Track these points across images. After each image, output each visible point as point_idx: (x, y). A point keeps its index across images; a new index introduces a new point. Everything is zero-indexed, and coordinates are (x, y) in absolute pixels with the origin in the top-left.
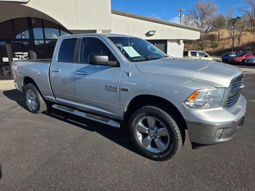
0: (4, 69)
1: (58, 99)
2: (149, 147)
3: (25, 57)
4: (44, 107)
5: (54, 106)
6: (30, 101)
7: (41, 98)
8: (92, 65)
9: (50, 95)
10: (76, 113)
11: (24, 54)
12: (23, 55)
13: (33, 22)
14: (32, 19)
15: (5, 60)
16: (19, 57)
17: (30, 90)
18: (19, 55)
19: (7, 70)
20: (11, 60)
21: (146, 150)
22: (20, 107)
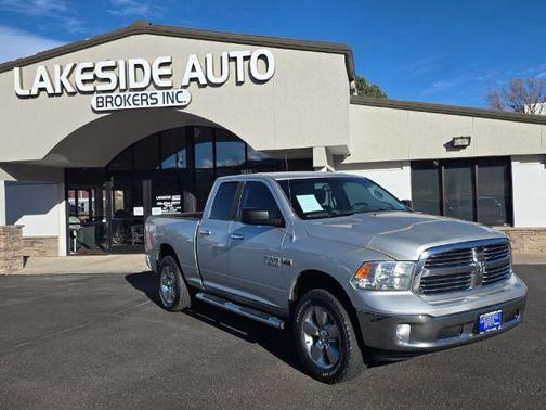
0: (133, 231)
1: (206, 283)
2: (320, 362)
3: (175, 206)
4: (185, 299)
5: (199, 296)
6: (165, 288)
7: (182, 282)
8: (249, 226)
9: (195, 276)
10: (228, 306)
11: (174, 198)
12: (170, 200)
13: (197, 133)
14: (196, 129)
15: (139, 211)
16: (162, 206)
17: (167, 268)
18: (162, 201)
19: (138, 232)
20: (148, 212)
21: (316, 366)
22: (149, 301)
